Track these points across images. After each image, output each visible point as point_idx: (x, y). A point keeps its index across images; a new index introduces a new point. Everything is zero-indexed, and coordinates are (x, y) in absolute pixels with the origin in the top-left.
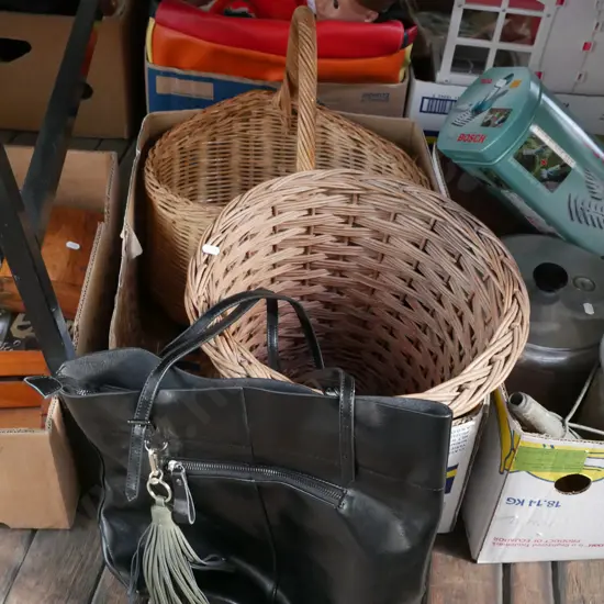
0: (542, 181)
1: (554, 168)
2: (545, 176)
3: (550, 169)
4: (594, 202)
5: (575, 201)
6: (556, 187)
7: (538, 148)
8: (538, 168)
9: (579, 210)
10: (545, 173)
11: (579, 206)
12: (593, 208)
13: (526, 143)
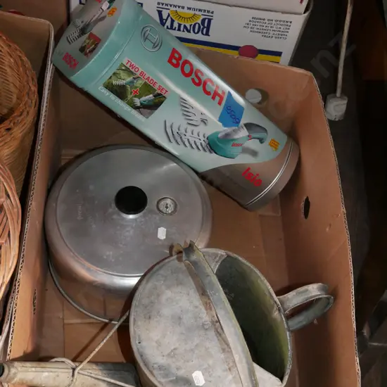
0: (136, 108)
1: (147, 97)
2: (139, 105)
3: (144, 98)
4: (190, 128)
5: (171, 127)
6: (151, 114)
7: (129, 79)
8: (130, 97)
9: (175, 133)
10: (138, 102)
11: (175, 130)
12: (189, 134)
13: (114, 74)
